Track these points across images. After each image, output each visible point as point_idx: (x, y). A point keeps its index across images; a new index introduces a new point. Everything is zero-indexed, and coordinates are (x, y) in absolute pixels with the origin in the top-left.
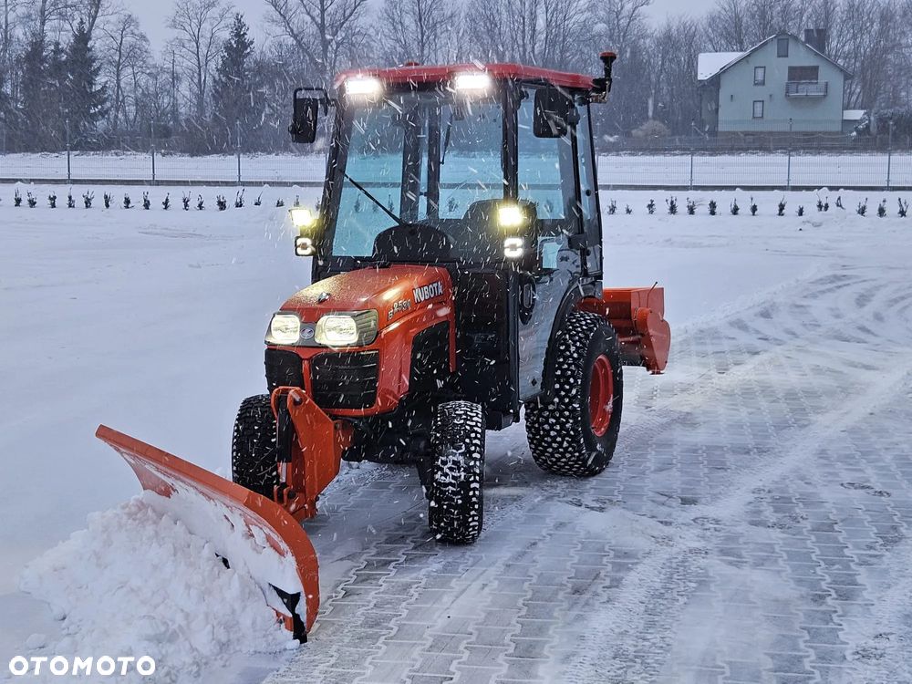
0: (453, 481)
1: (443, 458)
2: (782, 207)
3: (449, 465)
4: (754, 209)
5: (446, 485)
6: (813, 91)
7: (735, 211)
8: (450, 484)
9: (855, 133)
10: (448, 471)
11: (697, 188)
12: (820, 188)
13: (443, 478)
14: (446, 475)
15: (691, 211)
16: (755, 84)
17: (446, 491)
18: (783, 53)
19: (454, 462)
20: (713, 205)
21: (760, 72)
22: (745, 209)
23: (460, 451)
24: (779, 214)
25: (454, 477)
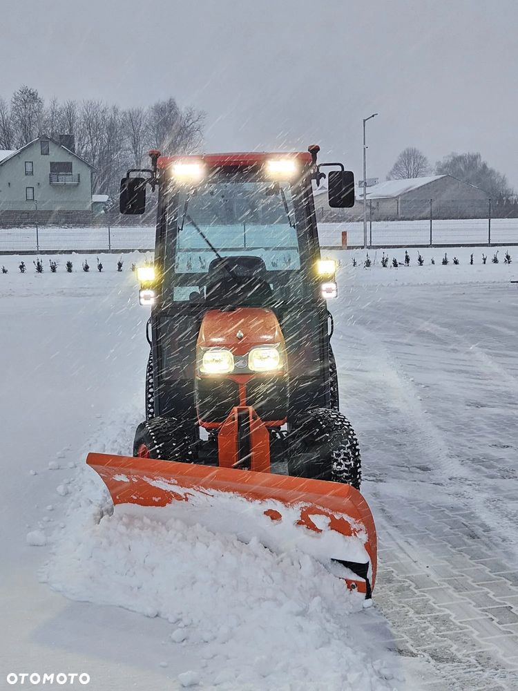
0: (346, 469)
1: (337, 452)
2: (120, 265)
3: (342, 456)
4: (100, 267)
5: (341, 472)
6: (69, 180)
7: (86, 268)
8: (344, 471)
9: (103, 212)
10: (342, 461)
11: (42, 253)
12: (133, 251)
13: (339, 467)
14: (340, 464)
15: (54, 269)
16: (26, 174)
17: (341, 477)
18: (46, 153)
19: (345, 454)
20: (69, 265)
21: (29, 165)
22: (93, 267)
23: (347, 446)
24: (119, 270)
25: (346, 466)
